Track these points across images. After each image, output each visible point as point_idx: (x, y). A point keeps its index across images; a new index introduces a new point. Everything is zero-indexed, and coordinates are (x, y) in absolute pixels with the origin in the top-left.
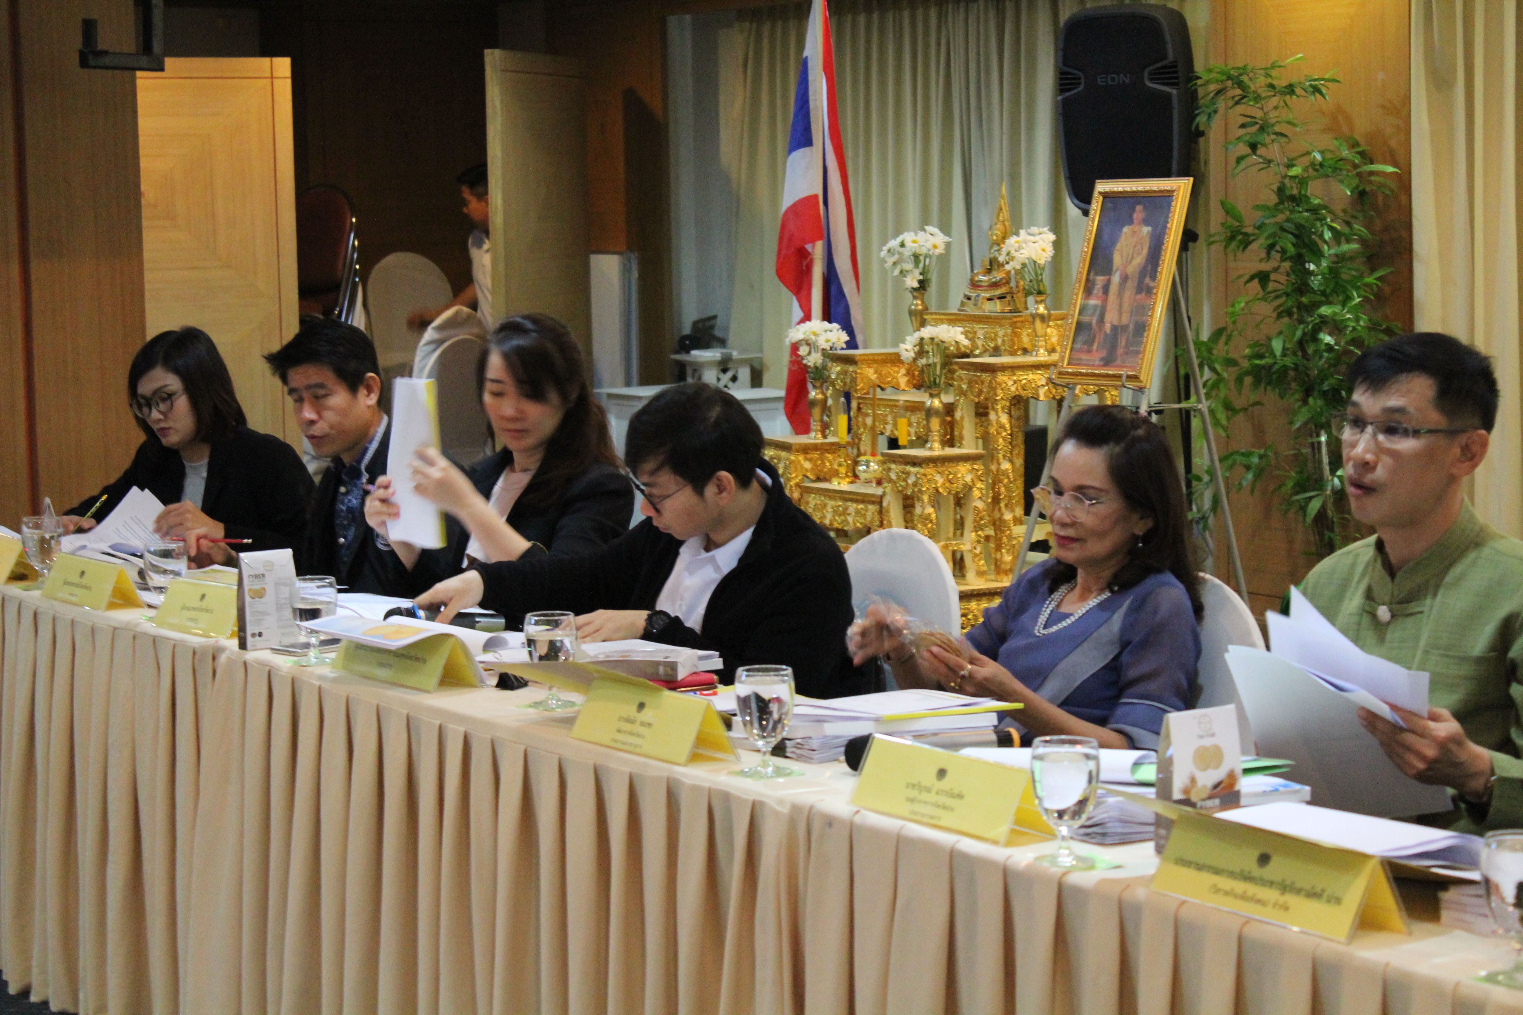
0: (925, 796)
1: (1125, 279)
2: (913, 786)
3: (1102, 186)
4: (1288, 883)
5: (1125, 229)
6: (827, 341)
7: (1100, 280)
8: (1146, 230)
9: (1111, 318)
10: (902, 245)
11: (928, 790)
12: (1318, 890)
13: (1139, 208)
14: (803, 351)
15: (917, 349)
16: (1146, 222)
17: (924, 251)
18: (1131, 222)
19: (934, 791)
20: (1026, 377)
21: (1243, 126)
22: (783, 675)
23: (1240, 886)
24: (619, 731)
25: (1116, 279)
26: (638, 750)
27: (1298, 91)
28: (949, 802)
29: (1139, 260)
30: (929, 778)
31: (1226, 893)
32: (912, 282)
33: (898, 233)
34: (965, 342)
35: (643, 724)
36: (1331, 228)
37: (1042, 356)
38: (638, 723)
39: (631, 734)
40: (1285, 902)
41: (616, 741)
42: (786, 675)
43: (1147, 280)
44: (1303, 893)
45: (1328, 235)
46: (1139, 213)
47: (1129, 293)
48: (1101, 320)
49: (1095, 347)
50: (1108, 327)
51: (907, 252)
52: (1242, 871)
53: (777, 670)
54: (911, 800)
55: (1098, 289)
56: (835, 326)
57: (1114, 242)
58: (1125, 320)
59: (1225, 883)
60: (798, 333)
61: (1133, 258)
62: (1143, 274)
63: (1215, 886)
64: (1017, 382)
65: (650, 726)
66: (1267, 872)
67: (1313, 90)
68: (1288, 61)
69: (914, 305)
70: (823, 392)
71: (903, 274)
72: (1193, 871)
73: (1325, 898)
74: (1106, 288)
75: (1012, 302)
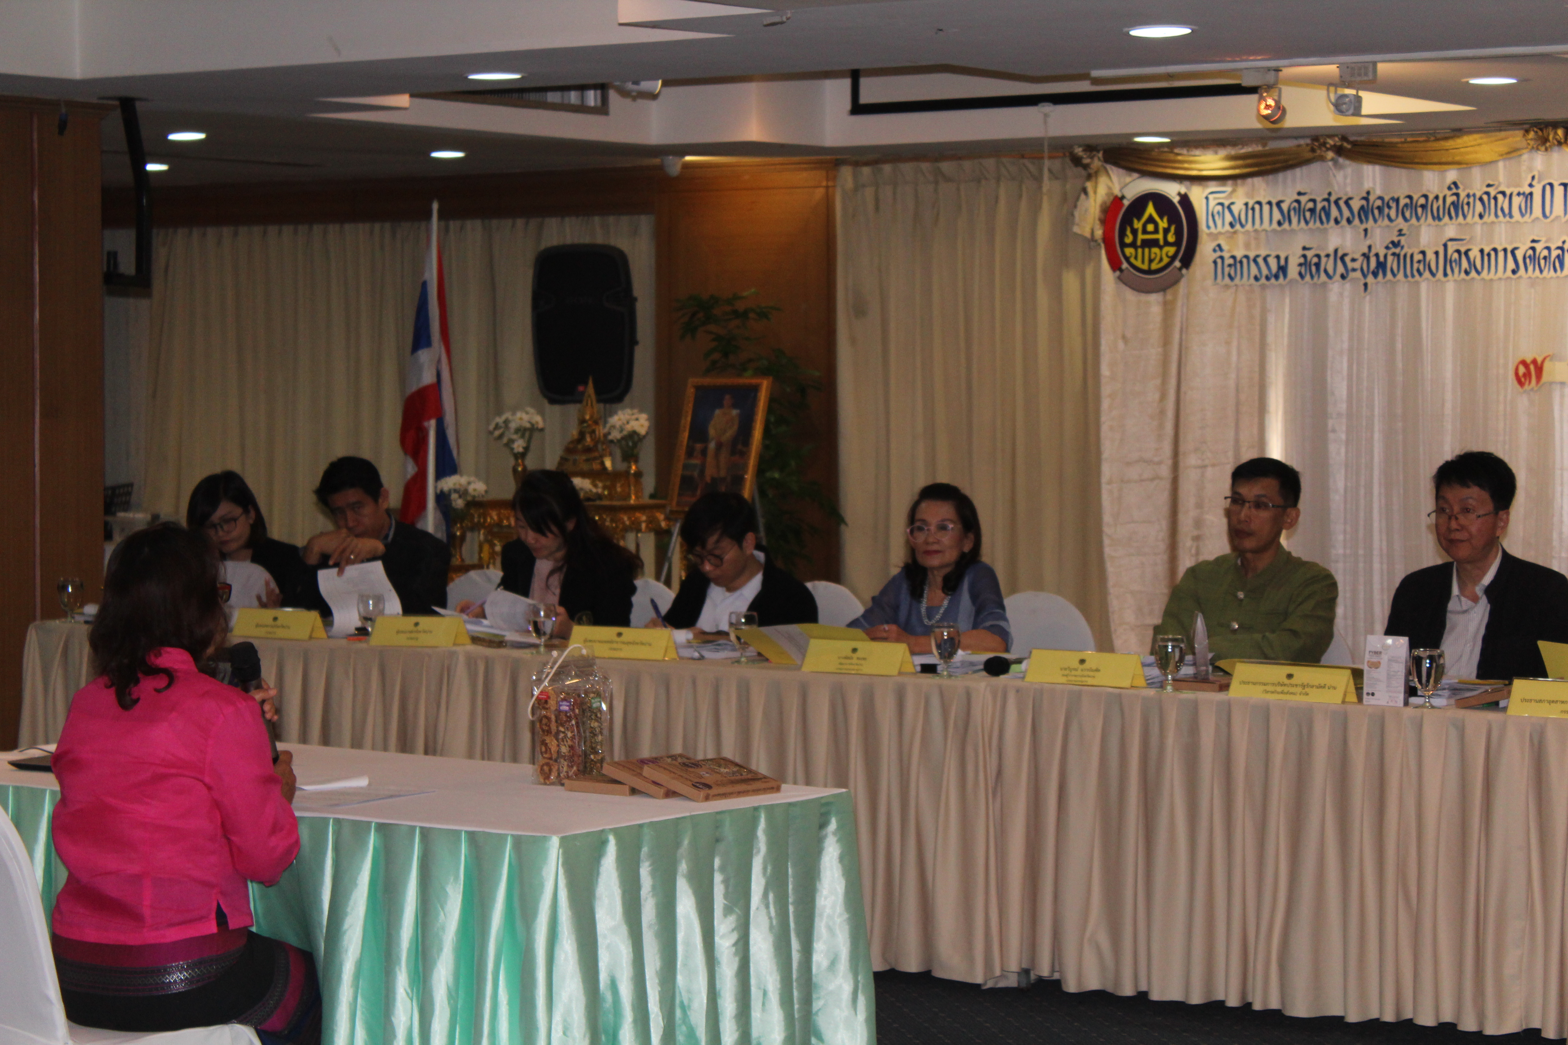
0: (1074, 673)
1: (719, 446)
2: (1065, 669)
3: (696, 381)
4: (1305, 684)
5: (718, 412)
7: (698, 446)
8: (735, 412)
11: (1076, 670)
12: (1322, 685)
13: (728, 397)
14: (453, 496)
16: (734, 406)
17: (526, 425)
18: (721, 406)
19: (1080, 670)
23: (1279, 689)
25: (712, 445)
27: (753, 316)
28: (1091, 674)
29: (730, 433)
31: (1272, 693)
32: (517, 447)
33: (499, 413)
35: (858, 659)
38: (855, 659)
39: (852, 664)
40: (1306, 692)
41: (840, 669)
43: (740, 447)
44: (1315, 687)
46: (729, 399)
47: (724, 456)
48: (702, 472)
50: (708, 480)
51: (512, 426)
52: (1279, 682)
54: (1066, 676)
55: (697, 453)
57: (708, 420)
58: (723, 473)
59: (1270, 688)
61: (725, 431)
62: (734, 442)
63: (1265, 690)
64: (629, 518)
65: (864, 659)
66: (1293, 681)
67: (763, 315)
68: (745, 294)
69: (517, 465)
70: (462, 527)
71: (511, 441)
72: (1251, 686)
73: (1327, 688)
74: (704, 452)
75: (603, 464)
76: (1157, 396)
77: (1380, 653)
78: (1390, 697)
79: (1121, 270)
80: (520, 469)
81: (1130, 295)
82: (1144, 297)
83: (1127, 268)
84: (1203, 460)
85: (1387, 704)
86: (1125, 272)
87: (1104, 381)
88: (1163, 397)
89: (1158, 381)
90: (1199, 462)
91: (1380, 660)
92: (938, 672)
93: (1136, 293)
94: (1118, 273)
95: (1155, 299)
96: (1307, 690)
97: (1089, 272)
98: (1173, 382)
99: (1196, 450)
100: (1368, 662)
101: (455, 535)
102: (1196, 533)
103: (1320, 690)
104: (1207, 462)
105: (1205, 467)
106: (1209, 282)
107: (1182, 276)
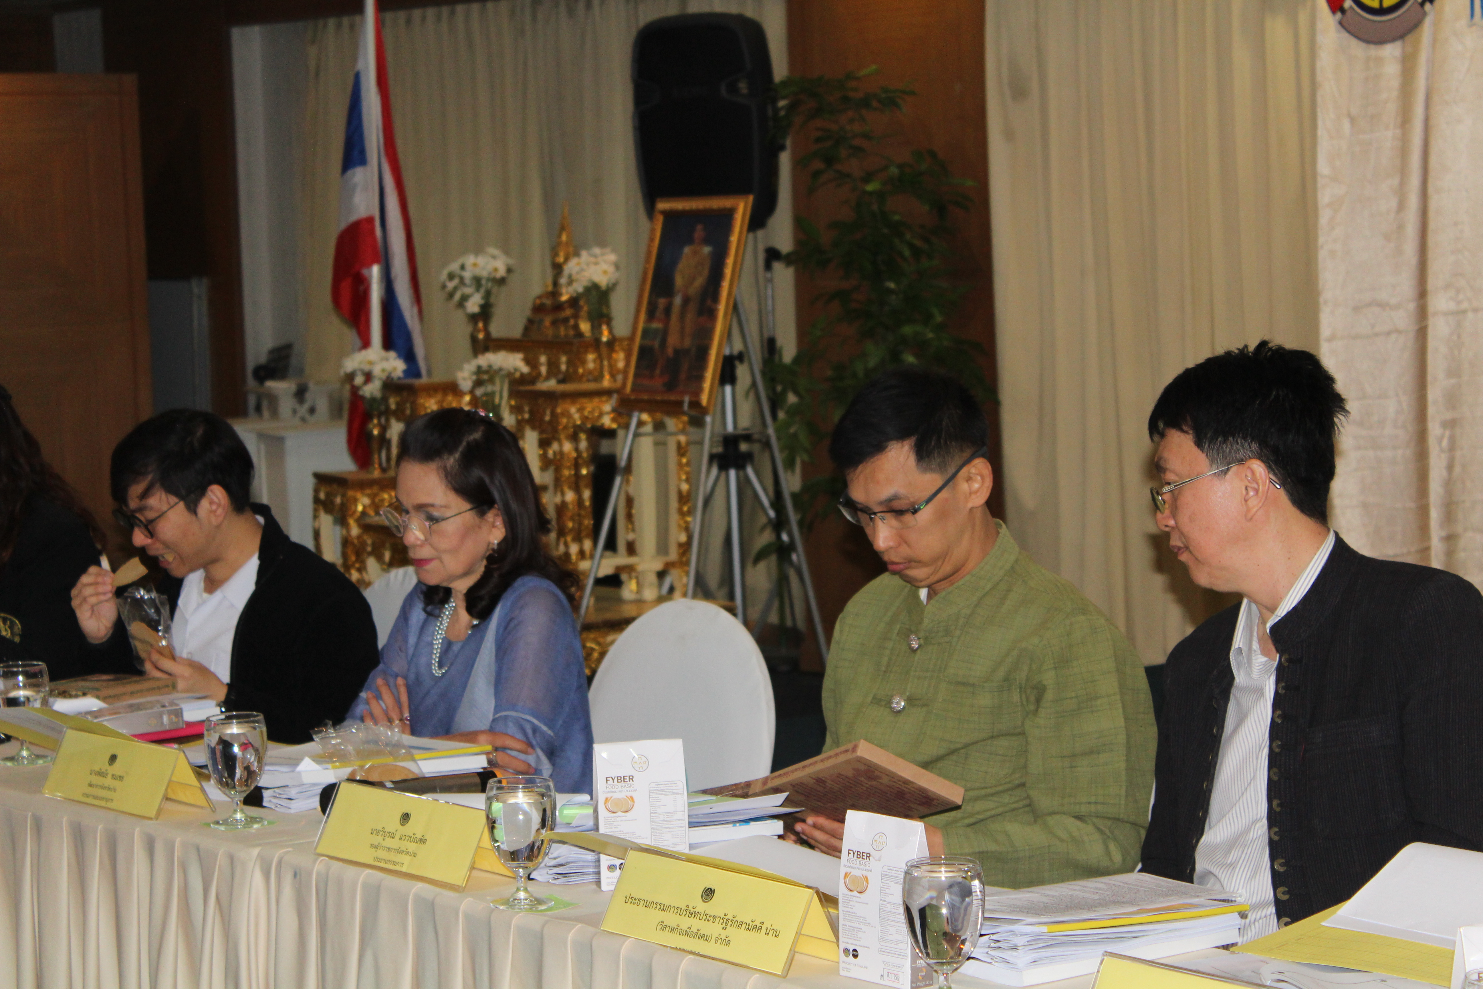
0: (389, 842)
1: (686, 301)
2: (377, 832)
3: (663, 205)
4: (729, 917)
5: (687, 250)
6: (383, 370)
7: (662, 302)
8: (707, 250)
9: (673, 341)
10: (463, 267)
11: (392, 835)
12: (759, 923)
13: (699, 228)
14: (359, 380)
15: (474, 377)
16: (706, 241)
17: (484, 274)
18: (690, 241)
19: (397, 837)
20: (590, 406)
21: (818, 140)
22: (254, 722)
23: (685, 922)
24: (90, 785)
25: (678, 301)
26: (109, 805)
27: (875, 104)
28: (412, 847)
29: (699, 282)
30: (393, 824)
31: (672, 930)
32: (473, 306)
33: (458, 255)
34: (525, 369)
35: (114, 777)
36: (912, 246)
37: (606, 382)
38: (110, 776)
39: (103, 787)
40: (727, 937)
42: (257, 722)
43: (709, 302)
44: (744, 927)
45: (907, 253)
46: (699, 232)
47: (690, 316)
48: (664, 341)
49: (658, 372)
50: (670, 351)
51: (467, 275)
52: (689, 907)
53: (248, 716)
54: (375, 847)
55: (659, 313)
56: (392, 354)
57: (675, 262)
58: (687, 343)
59: (671, 919)
60: (354, 362)
61: (694, 279)
62: (704, 294)
63: (662, 922)
64: (580, 410)
65: (121, 778)
66: (713, 907)
67: (890, 102)
68: (863, 72)
69: (476, 330)
70: (380, 424)
71: (465, 298)
72: (641, 908)
73: (764, 931)
74: (668, 310)
75: (576, 327)
76: (1394, 203)
77: (869, 856)
78: (885, 963)
79: (1343, 11)
80: (481, 336)
81: (1357, 48)
82: (1374, 51)
83: (1351, 7)
84: (1459, 303)
85: (878, 980)
86: (1348, 14)
87: (1321, 182)
88: (1401, 206)
89: (1396, 181)
90: (1452, 306)
91: (865, 873)
92: (265, 804)
93: (1363, 45)
94: (1339, 15)
95: (1391, 51)
96: (731, 931)
97: (1303, 18)
98: (1415, 181)
99: (1447, 286)
100: (846, 875)
101: (370, 434)
102: (1448, 416)
103: (753, 934)
104: (1465, 305)
105: (1464, 312)
106: (1464, 21)
107: (1425, 14)
